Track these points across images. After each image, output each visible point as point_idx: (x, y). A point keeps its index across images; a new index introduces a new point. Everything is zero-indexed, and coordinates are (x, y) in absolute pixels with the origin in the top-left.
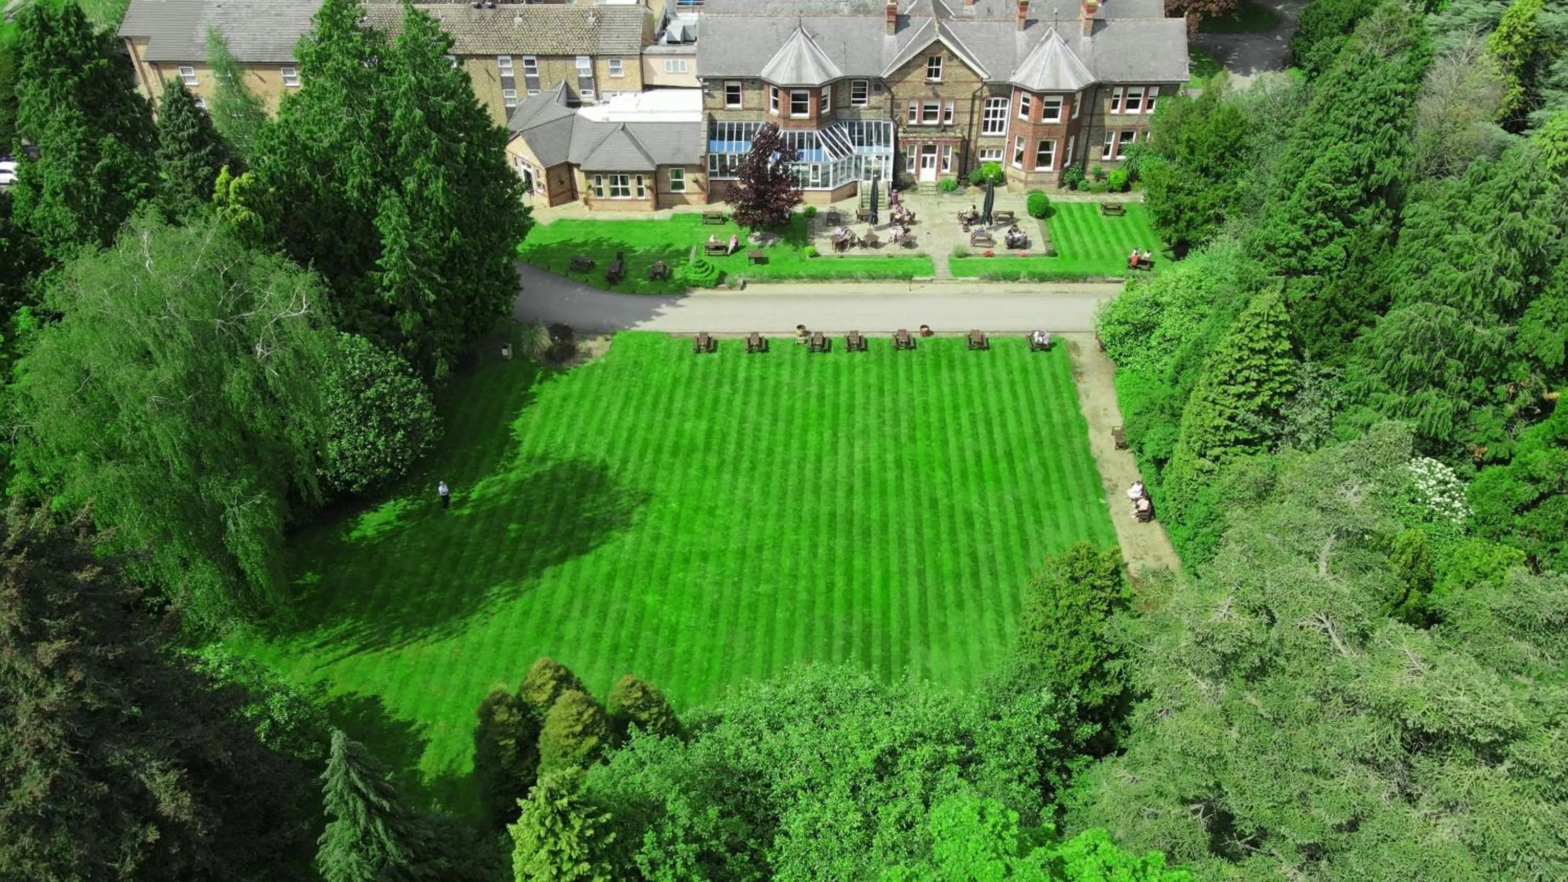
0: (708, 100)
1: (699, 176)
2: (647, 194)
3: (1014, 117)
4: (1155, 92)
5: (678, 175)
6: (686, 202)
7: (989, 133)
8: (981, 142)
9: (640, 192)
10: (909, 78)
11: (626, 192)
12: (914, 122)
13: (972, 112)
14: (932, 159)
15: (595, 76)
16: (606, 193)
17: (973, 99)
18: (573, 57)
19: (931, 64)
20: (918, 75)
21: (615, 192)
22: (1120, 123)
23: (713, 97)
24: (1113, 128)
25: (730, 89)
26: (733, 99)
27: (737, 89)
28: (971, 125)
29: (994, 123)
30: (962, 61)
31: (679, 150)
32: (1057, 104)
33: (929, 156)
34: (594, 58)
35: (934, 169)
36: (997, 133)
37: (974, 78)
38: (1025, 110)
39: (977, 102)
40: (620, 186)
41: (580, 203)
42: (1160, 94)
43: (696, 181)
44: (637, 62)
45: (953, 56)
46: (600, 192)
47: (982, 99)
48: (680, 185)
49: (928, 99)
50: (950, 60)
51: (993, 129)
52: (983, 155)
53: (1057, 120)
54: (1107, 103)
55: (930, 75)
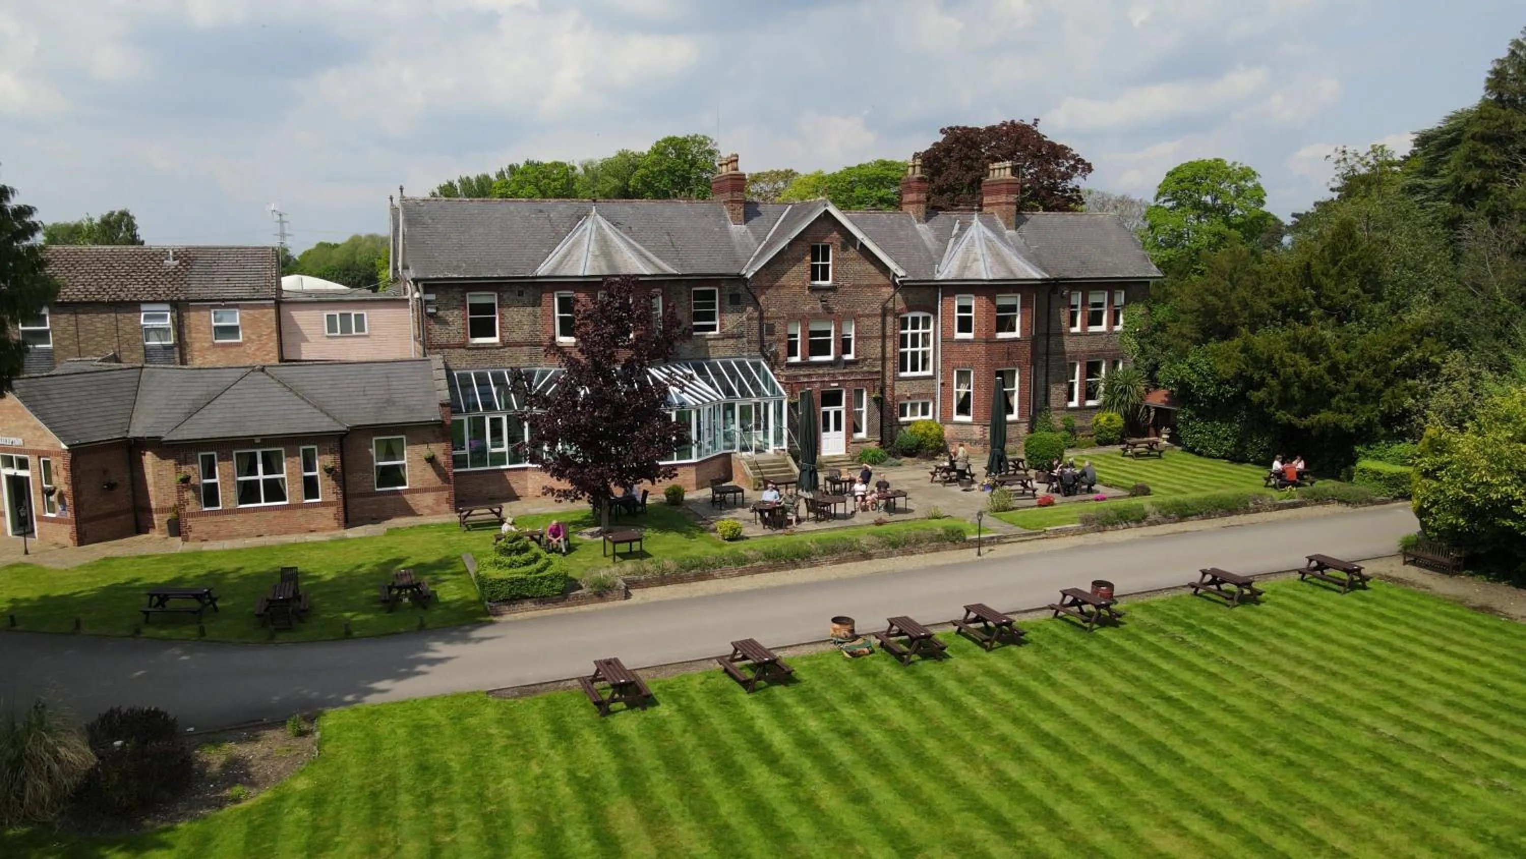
0: (436, 328)
1: (439, 450)
2: (327, 490)
3: (947, 340)
4: (1120, 298)
5: (391, 452)
6: (409, 511)
7: (909, 373)
8: (901, 389)
9: (311, 488)
10: (784, 280)
11: (275, 491)
12: (797, 359)
13: (884, 337)
14: (838, 415)
15: (181, 344)
16: (227, 496)
17: (885, 313)
18: (134, 306)
19: (816, 258)
20: (798, 273)
21: (248, 493)
22: (1084, 345)
23: (443, 322)
24: (1075, 356)
25: (475, 309)
26: (483, 327)
27: (490, 308)
28: (884, 359)
29: (915, 355)
30: (864, 250)
31: (390, 402)
32: (1013, 308)
33: (832, 410)
34: (180, 307)
35: (843, 432)
36: (920, 373)
37: (881, 279)
38: (965, 325)
39: (890, 319)
40: (261, 476)
41: (157, 534)
42: (1127, 302)
43: (431, 460)
44: (272, 313)
45: (849, 239)
46: (210, 496)
47: (897, 315)
48: (393, 476)
49: (816, 317)
50: (844, 248)
51: (914, 368)
52: (903, 414)
53: (1017, 334)
54: (1065, 316)
55: (814, 277)
